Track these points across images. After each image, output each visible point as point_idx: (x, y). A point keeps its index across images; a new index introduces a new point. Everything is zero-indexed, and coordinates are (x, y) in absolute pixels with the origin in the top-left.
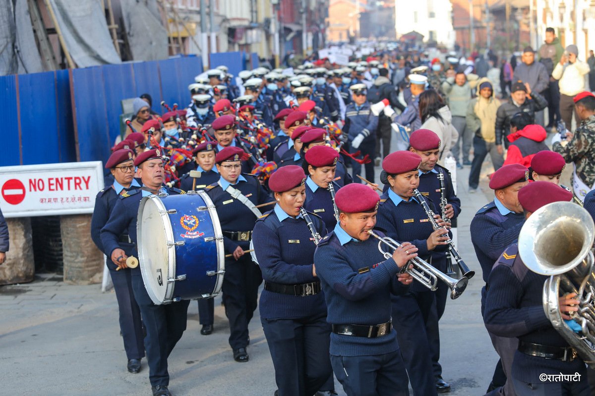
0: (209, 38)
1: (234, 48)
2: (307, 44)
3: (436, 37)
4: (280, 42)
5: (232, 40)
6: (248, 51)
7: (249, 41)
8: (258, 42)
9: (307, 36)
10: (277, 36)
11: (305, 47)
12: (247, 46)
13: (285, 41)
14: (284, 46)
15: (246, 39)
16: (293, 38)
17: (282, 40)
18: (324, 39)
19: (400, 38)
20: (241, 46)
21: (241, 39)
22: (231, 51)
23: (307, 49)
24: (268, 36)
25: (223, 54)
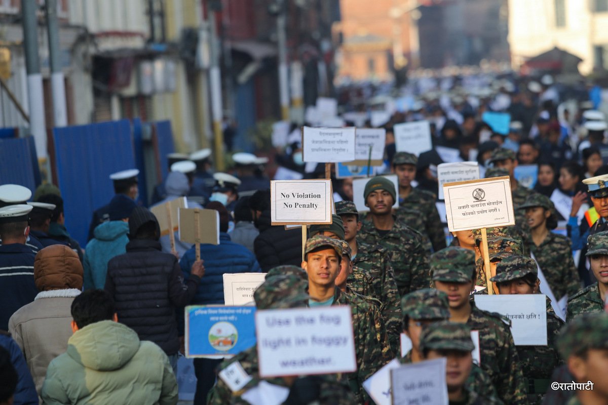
0: (47, 84)
1: (110, 109)
2: (290, 91)
4: (223, 87)
5: (103, 87)
6: (146, 114)
7: (147, 89)
8: (167, 90)
9: (289, 72)
10: (215, 74)
11: (285, 100)
12: (142, 100)
13: (236, 84)
15: (139, 83)
16: (255, 78)
17: (229, 81)
18: (331, 75)
19: (521, 66)
20: (126, 102)
21: (127, 84)
22: (103, 118)
23: (291, 102)
24: (193, 74)
25: (84, 128)
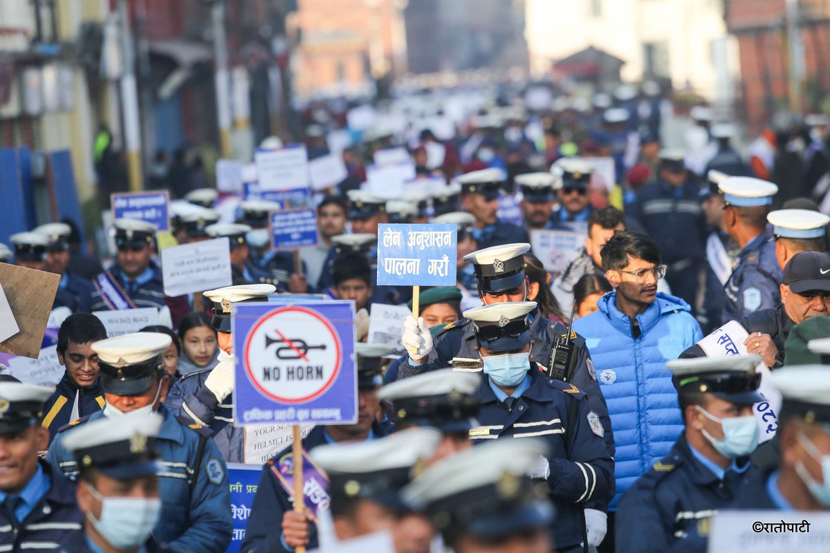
2: (232, 108)
3: (667, 62)
6: (33, 141)
7: (33, 108)
9: (231, 82)
10: (129, 85)
11: (224, 120)
12: (26, 122)
13: (156, 99)
14: (151, 120)
15: (22, 99)
16: (182, 92)
17: (147, 96)
19: (547, 72)
20: (4, 125)
21: (5, 100)
23: (234, 124)
